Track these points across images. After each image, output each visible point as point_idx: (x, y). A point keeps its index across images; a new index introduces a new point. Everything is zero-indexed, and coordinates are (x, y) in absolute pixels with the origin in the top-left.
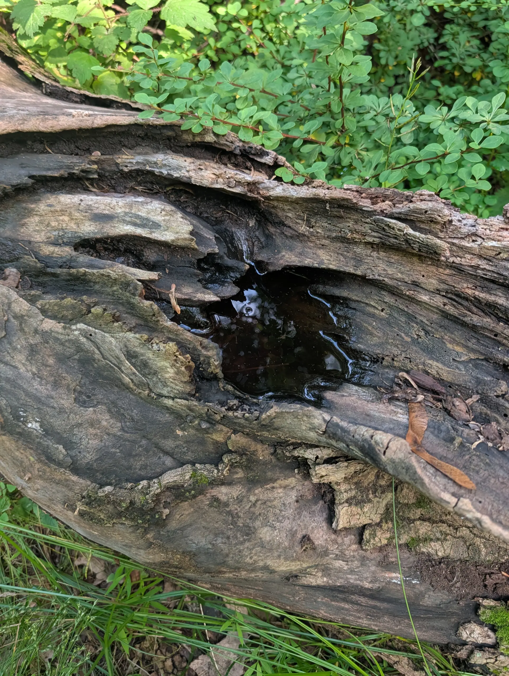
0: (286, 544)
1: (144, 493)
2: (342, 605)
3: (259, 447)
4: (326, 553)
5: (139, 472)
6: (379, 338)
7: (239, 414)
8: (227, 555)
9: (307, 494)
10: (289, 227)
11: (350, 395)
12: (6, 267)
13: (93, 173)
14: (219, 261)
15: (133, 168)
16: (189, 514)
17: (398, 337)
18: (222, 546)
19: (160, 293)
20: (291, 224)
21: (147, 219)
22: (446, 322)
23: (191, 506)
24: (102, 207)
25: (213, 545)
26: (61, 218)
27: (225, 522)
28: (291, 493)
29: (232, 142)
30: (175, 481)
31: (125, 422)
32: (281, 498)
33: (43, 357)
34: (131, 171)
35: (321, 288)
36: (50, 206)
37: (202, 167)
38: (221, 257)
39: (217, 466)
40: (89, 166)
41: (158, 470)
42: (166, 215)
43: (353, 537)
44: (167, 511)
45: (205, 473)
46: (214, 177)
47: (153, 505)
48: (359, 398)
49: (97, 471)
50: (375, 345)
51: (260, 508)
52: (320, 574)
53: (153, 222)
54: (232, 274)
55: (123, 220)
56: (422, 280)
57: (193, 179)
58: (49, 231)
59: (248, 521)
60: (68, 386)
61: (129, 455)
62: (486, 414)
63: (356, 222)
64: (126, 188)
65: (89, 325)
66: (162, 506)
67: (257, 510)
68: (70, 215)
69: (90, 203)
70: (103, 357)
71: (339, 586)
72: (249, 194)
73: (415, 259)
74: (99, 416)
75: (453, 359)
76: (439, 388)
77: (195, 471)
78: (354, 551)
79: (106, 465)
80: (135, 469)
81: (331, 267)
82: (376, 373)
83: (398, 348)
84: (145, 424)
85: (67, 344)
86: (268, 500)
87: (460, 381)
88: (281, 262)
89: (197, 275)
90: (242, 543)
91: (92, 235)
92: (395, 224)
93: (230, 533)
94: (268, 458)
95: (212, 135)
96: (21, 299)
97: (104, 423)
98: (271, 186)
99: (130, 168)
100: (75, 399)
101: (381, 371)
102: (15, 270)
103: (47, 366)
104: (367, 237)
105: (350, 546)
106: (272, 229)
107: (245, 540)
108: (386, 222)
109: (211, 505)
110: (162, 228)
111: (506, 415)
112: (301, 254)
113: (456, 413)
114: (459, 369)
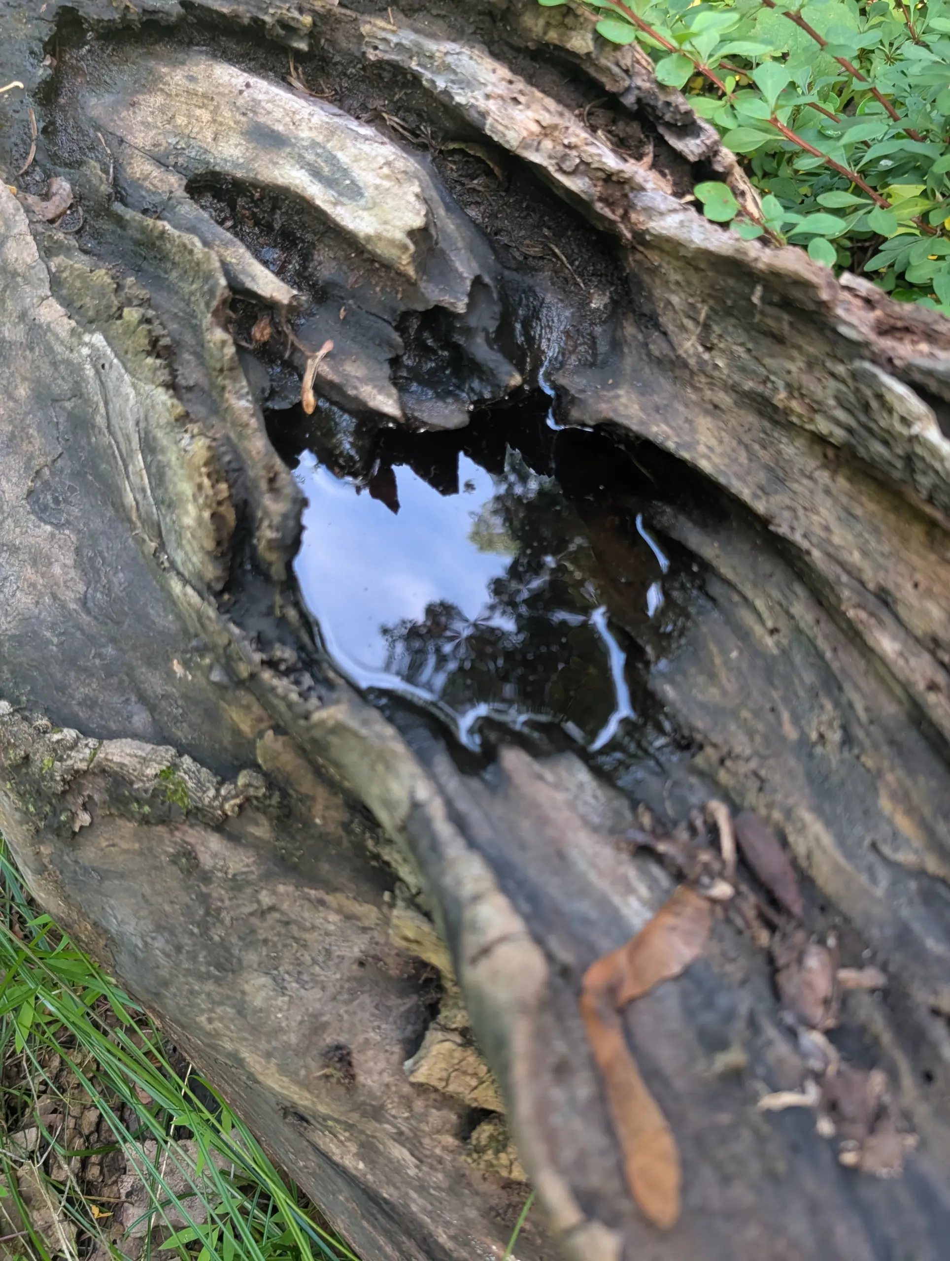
0: (293, 1039)
1: (59, 751)
2: (382, 1241)
3: (321, 794)
4: (377, 1113)
5: (76, 708)
6: (724, 693)
7: (282, 684)
8: (166, 984)
9: (389, 960)
10: (665, 334)
11: (557, 786)
12: (57, 175)
13: (301, 38)
14: (461, 340)
15: (387, 57)
16: (126, 851)
17: (771, 717)
18: (161, 959)
19: (294, 349)
20: (671, 328)
21: (345, 172)
22: (911, 738)
23: (137, 837)
24: (278, 114)
25: (146, 944)
26: (198, 112)
27: (188, 911)
28: (354, 938)
29: (627, 71)
30: (122, 765)
31: (96, 590)
32: (327, 934)
33: (12, 374)
34: (380, 64)
35: (667, 515)
36: (191, 79)
37: (522, 99)
38: (468, 332)
39: (221, 783)
40: (296, 14)
41: (113, 726)
42: (387, 177)
43: (454, 1117)
44: (85, 818)
45: (190, 784)
46: (535, 128)
47: (60, 788)
48: (572, 805)
49: (7, 662)
50: (703, 706)
51: (272, 928)
52: (353, 1148)
53: (353, 182)
54: (476, 384)
55: (301, 157)
56: (906, 593)
57: (489, 121)
58: (165, 133)
59: (234, 940)
60: (30, 458)
61: (71, 660)
62: (876, 1040)
63: (811, 365)
64: (364, 107)
65: (110, 344)
66: (80, 801)
67: (264, 929)
68: (215, 111)
69: (260, 97)
70: (109, 427)
71: (384, 1199)
72: (599, 206)
73: (917, 531)
74: (56, 550)
75: (874, 846)
76: (790, 895)
77: (174, 767)
78: (445, 1148)
79: (24, 659)
80: (72, 697)
81: (705, 465)
82: (662, 771)
83: (752, 739)
84: (125, 614)
85: (62, 368)
86: (296, 922)
87: (855, 908)
88: (603, 406)
89: (391, 345)
90: (203, 977)
91: (228, 167)
92: (901, 398)
93: (186, 940)
94: (332, 828)
95: (589, 36)
96: (30, 238)
97: (57, 570)
98: (663, 207)
99: (380, 55)
100: (30, 493)
101: (678, 774)
102: (67, 186)
103: (11, 397)
104: (818, 418)
105: (438, 1132)
106: (630, 330)
107: (209, 976)
108: (882, 384)
109: (174, 860)
110: (362, 202)
111: (928, 1077)
112: (657, 409)
113: (790, 984)
114: (873, 879)
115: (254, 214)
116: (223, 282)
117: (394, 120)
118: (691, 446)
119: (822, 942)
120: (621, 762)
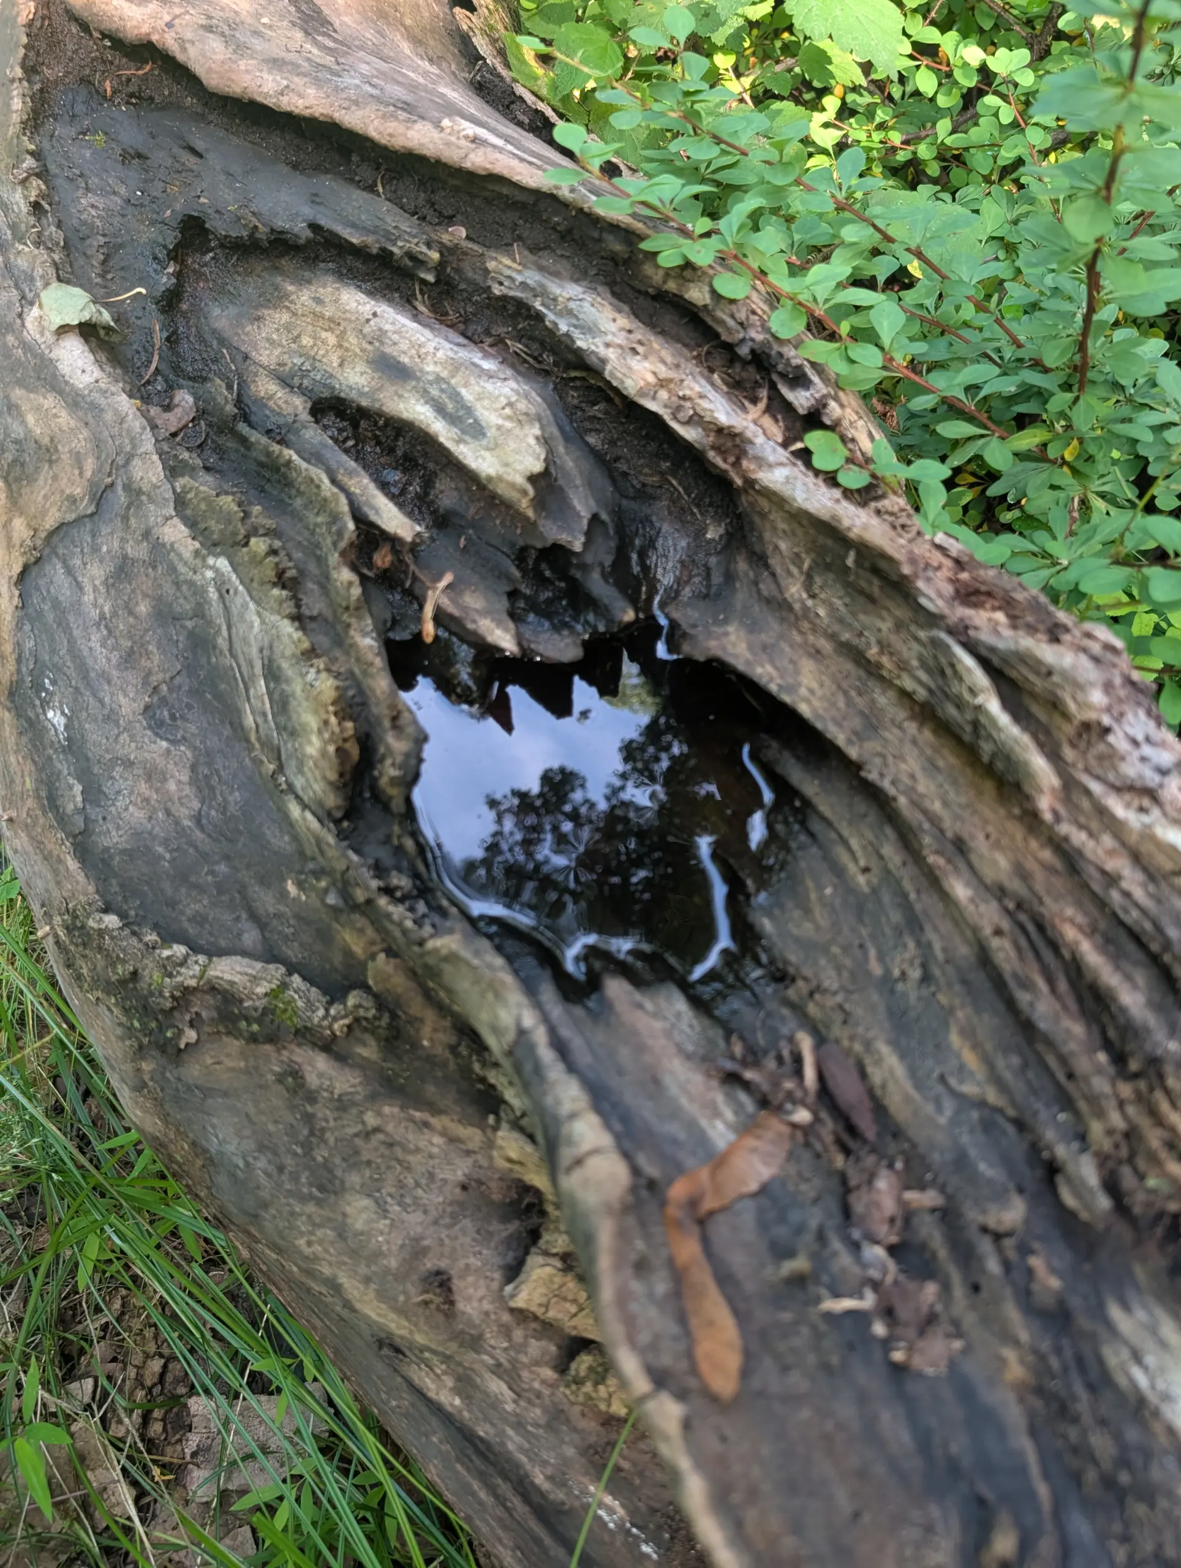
0: (393, 1263)
1: (168, 968)
2: (476, 1485)
3: (430, 1016)
4: (475, 1343)
5: (186, 925)
6: (818, 928)
7: (397, 911)
8: (265, 1206)
9: (493, 1185)
10: (773, 575)
11: (655, 1015)
12: (180, 387)
13: (429, 270)
14: (578, 575)
15: (512, 293)
16: (231, 1069)
17: (858, 953)
18: (263, 1180)
19: (415, 578)
20: (779, 570)
21: (469, 410)
22: (979, 978)
23: (243, 1055)
24: (404, 345)
25: (247, 1164)
26: (324, 335)
27: (291, 1131)
28: (457, 1161)
29: (741, 324)
30: (232, 983)
31: (210, 807)
32: (431, 1156)
33: (133, 591)
34: (504, 298)
35: (773, 750)
36: (318, 301)
37: (640, 349)
38: (584, 567)
39: (330, 1003)
40: (424, 249)
41: (223, 943)
42: (509, 418)
43: (553, 1349)
44: (191, 1035)
45: (300, 1004)
46: (651, 379)
47: (168, 1004)
48: (668, 1034)
49: (116, 876)
50: (797, 940)
51: (376, 1149)
52: (449, 1382)
53: (476, 421)
54: (591, 617)
55: (425, 391)
56: (979, 844)
57: (608, 368)
58: (290, 352)
59: (337, 1160)
60: (149, 674)
61: (182, 876)
62: (934, 1255)
63: (899, 626)
64: (488, 333)
65: (235, 570)
66: (187, 1017)
67: (368, 1150)
68: (342, 336)
69: (387, 327)
70: (231, 649)
71: (481, 1439)
72: (711, 455)
73: (989, 786)
74: (171, 766)
75: (942, 1079)
76: (866, 1123)
77: (284, 986)
78: (543, 1382)
79: (134, 874)
80: (182, 913)
81: (804, 709)
82: (757, 1002)
83: (840, 975)
84: (241, 833)
85: (184, 588)
86: (400, 1144)
87: (920, 1134)
88: (713, 643)
89: (508, 577)
90: (304, 1199)
91: (353, 395)
92: (969, 670)
93: (289, 1161)
94: (439, 1050)
95: (707, 288)
96: (155, 457)
97: (172, 786)
98: (771, 459)
99: (505, 291)
100: (147, 708)
101: (772, 1005)
102: (190, 399)
103: (131, 613)
104: (905, 675)
105: (537, 1363)
106: (742, 565)
107: (311, 1197)
108: (954, 655)
109: (280, 1079)
110: (484, 442)
111: (976, 1288)
112: (764, 647)
113: (859, 1204)
114: (939, 1108)
115: (376, 437)
116: (351, 525)
117: (517, 346)
118: (792, 689)
119: (891, 1166)
120: (719, 993)
